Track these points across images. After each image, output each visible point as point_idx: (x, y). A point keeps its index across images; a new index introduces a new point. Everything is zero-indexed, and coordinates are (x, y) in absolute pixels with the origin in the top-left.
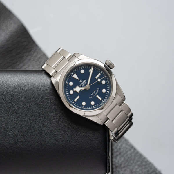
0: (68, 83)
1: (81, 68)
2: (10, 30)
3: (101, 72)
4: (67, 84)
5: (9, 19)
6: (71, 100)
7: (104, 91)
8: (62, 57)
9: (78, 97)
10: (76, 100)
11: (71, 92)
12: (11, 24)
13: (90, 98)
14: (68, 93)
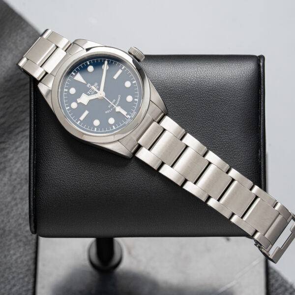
0: (67, 90)
1: (88, 63)
2: (21, 49)
3: (123, 68)
4: (66, 92)
5: (20, 31)
6: (74, 119)
7: (129, 99)
8: (54, 45)
9: (86, 113)
10: (82, 118)
11: (74, 105)
12: (23, 38)
13: (106, 112)
14: (69, 108)
